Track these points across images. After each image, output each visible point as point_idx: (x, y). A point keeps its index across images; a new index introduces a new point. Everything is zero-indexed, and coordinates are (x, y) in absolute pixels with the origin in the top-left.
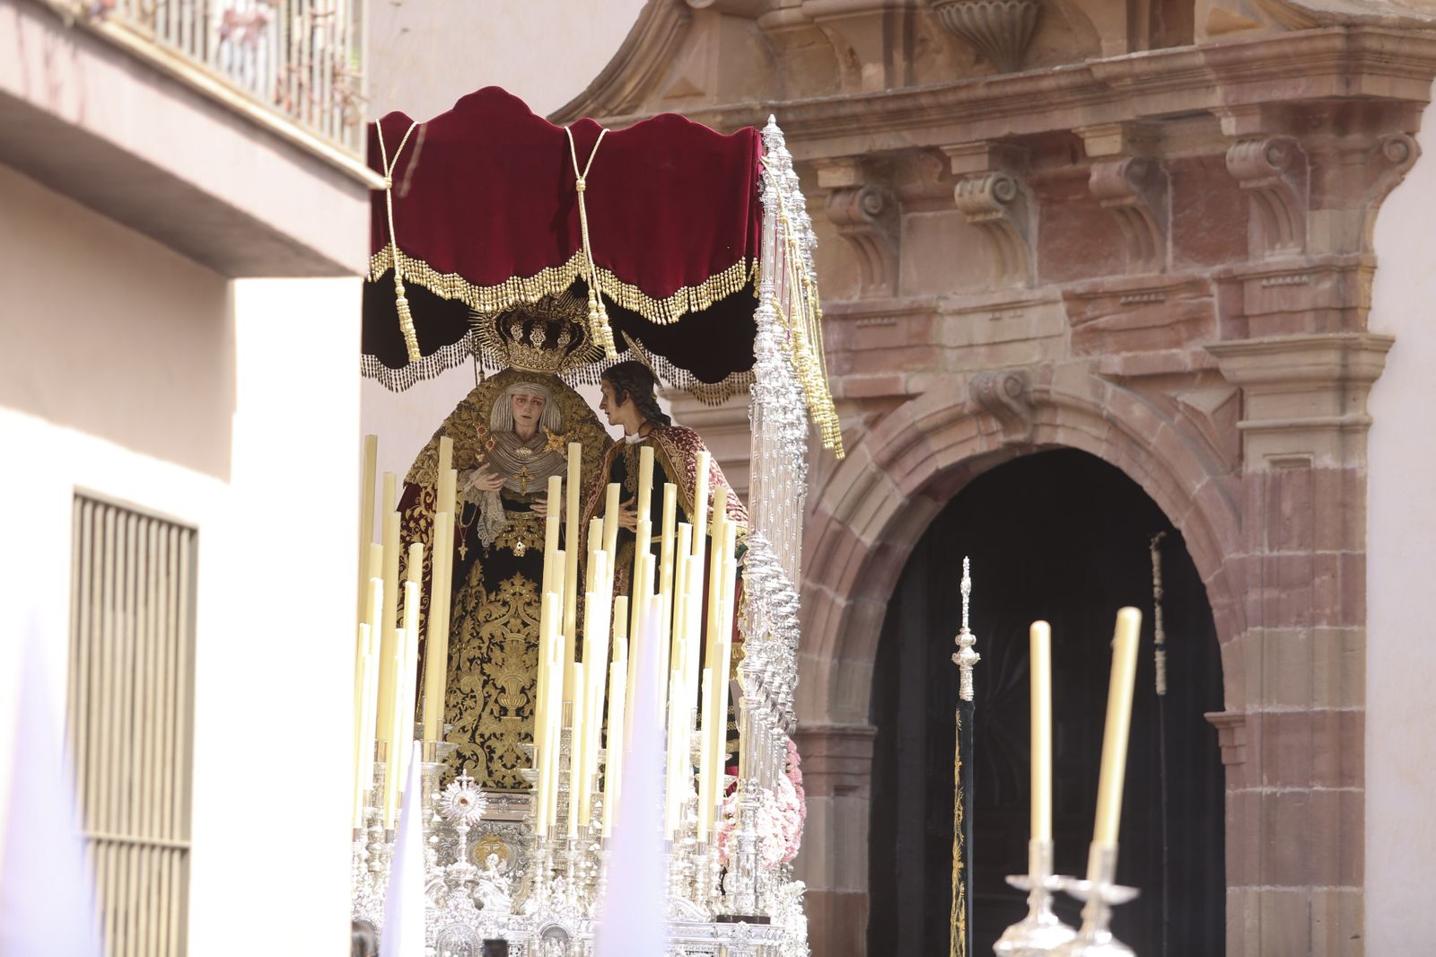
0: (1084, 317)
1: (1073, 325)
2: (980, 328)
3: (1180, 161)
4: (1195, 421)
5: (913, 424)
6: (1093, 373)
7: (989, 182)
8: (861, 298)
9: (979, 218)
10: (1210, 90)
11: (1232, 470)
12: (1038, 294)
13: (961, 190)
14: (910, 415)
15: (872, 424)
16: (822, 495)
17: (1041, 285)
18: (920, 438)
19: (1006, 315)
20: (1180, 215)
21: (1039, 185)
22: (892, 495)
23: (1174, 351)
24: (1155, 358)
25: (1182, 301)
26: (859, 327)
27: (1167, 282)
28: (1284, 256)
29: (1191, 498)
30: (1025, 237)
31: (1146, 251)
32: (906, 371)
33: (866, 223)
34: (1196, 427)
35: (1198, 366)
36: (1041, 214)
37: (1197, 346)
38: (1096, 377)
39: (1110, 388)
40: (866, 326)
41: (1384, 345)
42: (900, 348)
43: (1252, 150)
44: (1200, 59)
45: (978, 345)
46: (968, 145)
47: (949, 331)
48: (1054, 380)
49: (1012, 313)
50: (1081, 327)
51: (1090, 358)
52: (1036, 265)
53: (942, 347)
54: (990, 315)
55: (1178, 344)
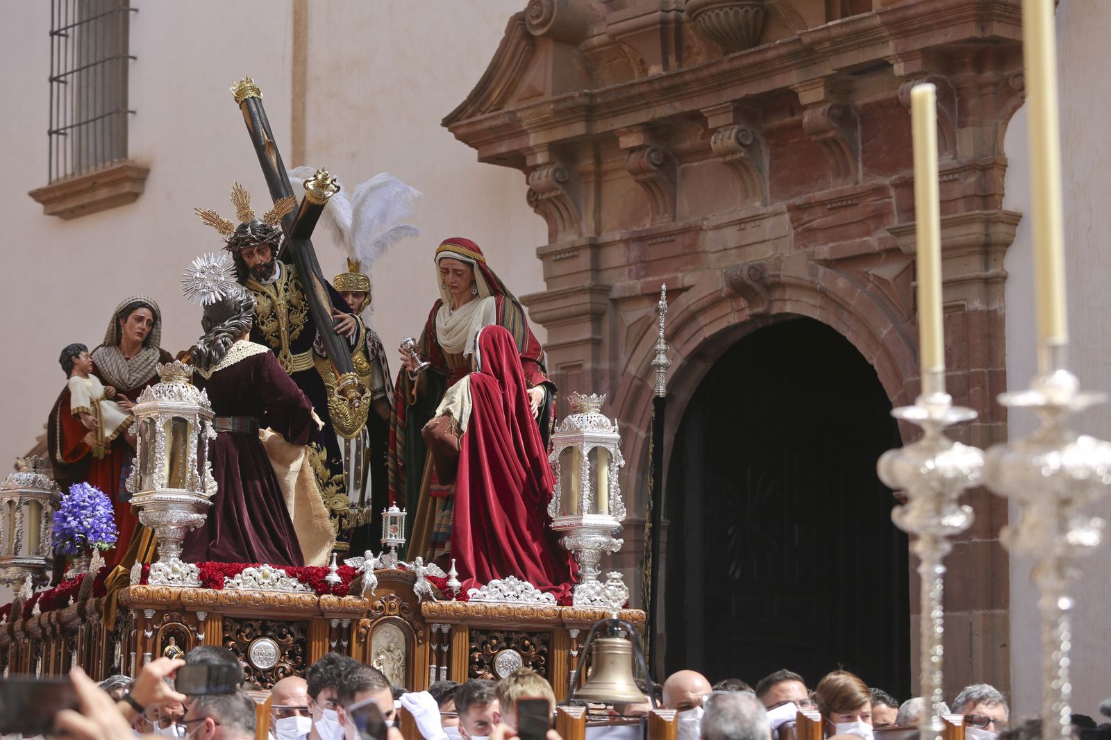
0: (802, 222)
1: (794, 229)
2: (731, 237)
3: (865, 105)
4: (881, 287)
5: (688, 307)
6: (809, 260)
7: (734, 132)
8: (651, 225)
9: (728, 158)
10: (885, 44)
11: (908, 320)
12: (770, 209)
13: (715, 139)
14: (686, 301)
16: (629, 362)
17: (772, 203)
18: (692, 317)
19: (749, 226)
20: (867, 144)
21: (769, 134)
23: (866, 238)
24: (852, 245)
25: (870, 203)
26: (650, 245)
27: (859, 190)
29: (880, 341)
30: (760, 171)
31: (844, 171)
32: (682, 272)
33: (652, 171)
34: (883, 291)
35: (882, 248)
36: (771, 154)
37: (883, 233)
38: (812, 262)
39: (822, 270)
40: (655, 244)
41: (1014, 219)
42: (678, 256)
44: (877, 21)
45: (730, 249)
46: (719, 107)
47: (710, 241)
48: (783, 267)
49: (753, 224)
50: (800, 229)
51: (807, 250)
52: (768, 190)
53: (706, 252)
54: (738, 227)
55: (868, 233)
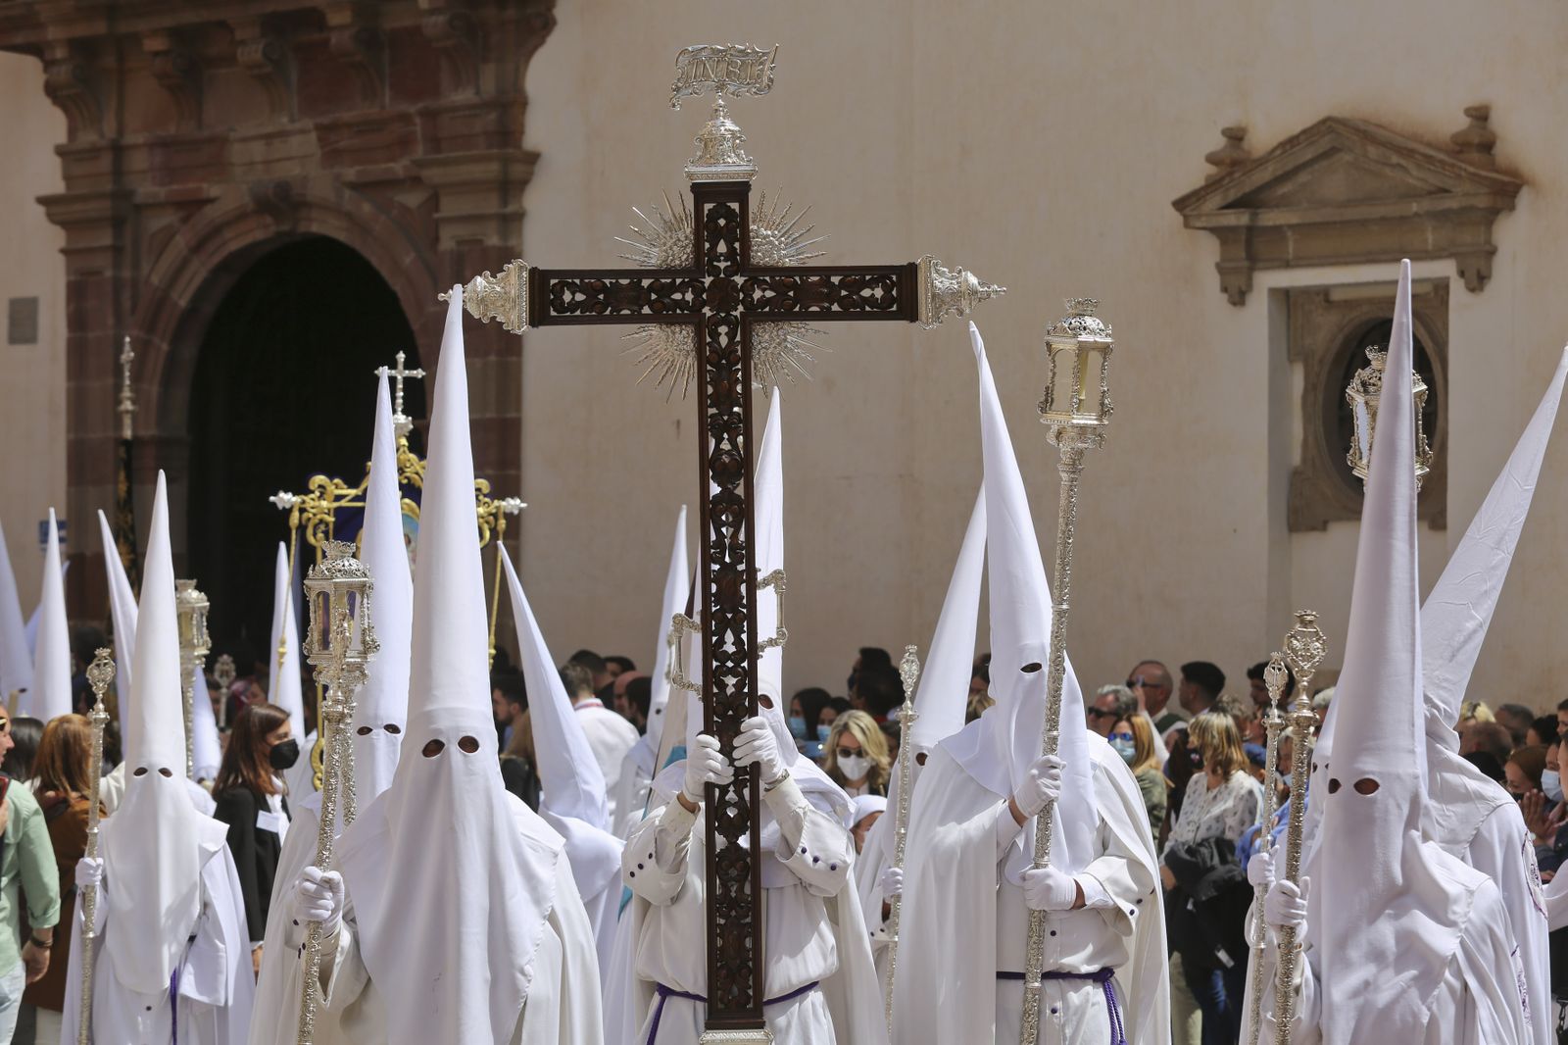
0: (329, 142)
1: (322, 148)
2: (258, 150)
3: (392, 30)
4: (405, 215)
5: (213, 220)
6: (336, 182)
7: (261, 47)
8: (176, 131)
9: (255, 72)
12: (298, 126)
13: (242, 52)
14: (211, 213)
15: (185, 220)
16: (152, 269)
17: (299, 120)
18: (216, 230)
19: (275, 141)
20: (394, 69)
21: (297, 49)
22: (198, 272)
23: (391, 165)
24: (380, 169)
25: (395, 129)
26: (175, 151)
27: (385, 116)
28: (464, 96)
29: (403, 269)
30: (288, 85)
31: (371, 94)
32: (207, 182)
33: (177, 76)
34: (406, 219)
35: (406, 175)
36: (299, 69)
37: (405, 162)
38: (338, 184)
39: (347, 193)
40: (180, 151)
41: (533, 158)
42: (203, 166)
43: (441, 19)
45: (256, 163)
46: (246, 19)
47: (237, 153)
48: (309, 187)
49: (279, 140)
50: (327, 149)
51: (333, 171)
52: (296, 106)
53: (232, 164)
54: (264, 142)
55: (393, 159)
